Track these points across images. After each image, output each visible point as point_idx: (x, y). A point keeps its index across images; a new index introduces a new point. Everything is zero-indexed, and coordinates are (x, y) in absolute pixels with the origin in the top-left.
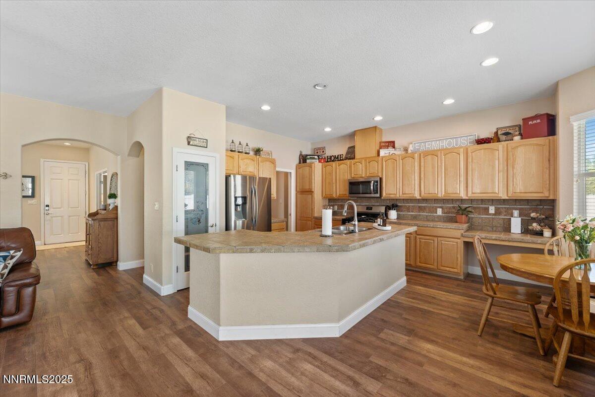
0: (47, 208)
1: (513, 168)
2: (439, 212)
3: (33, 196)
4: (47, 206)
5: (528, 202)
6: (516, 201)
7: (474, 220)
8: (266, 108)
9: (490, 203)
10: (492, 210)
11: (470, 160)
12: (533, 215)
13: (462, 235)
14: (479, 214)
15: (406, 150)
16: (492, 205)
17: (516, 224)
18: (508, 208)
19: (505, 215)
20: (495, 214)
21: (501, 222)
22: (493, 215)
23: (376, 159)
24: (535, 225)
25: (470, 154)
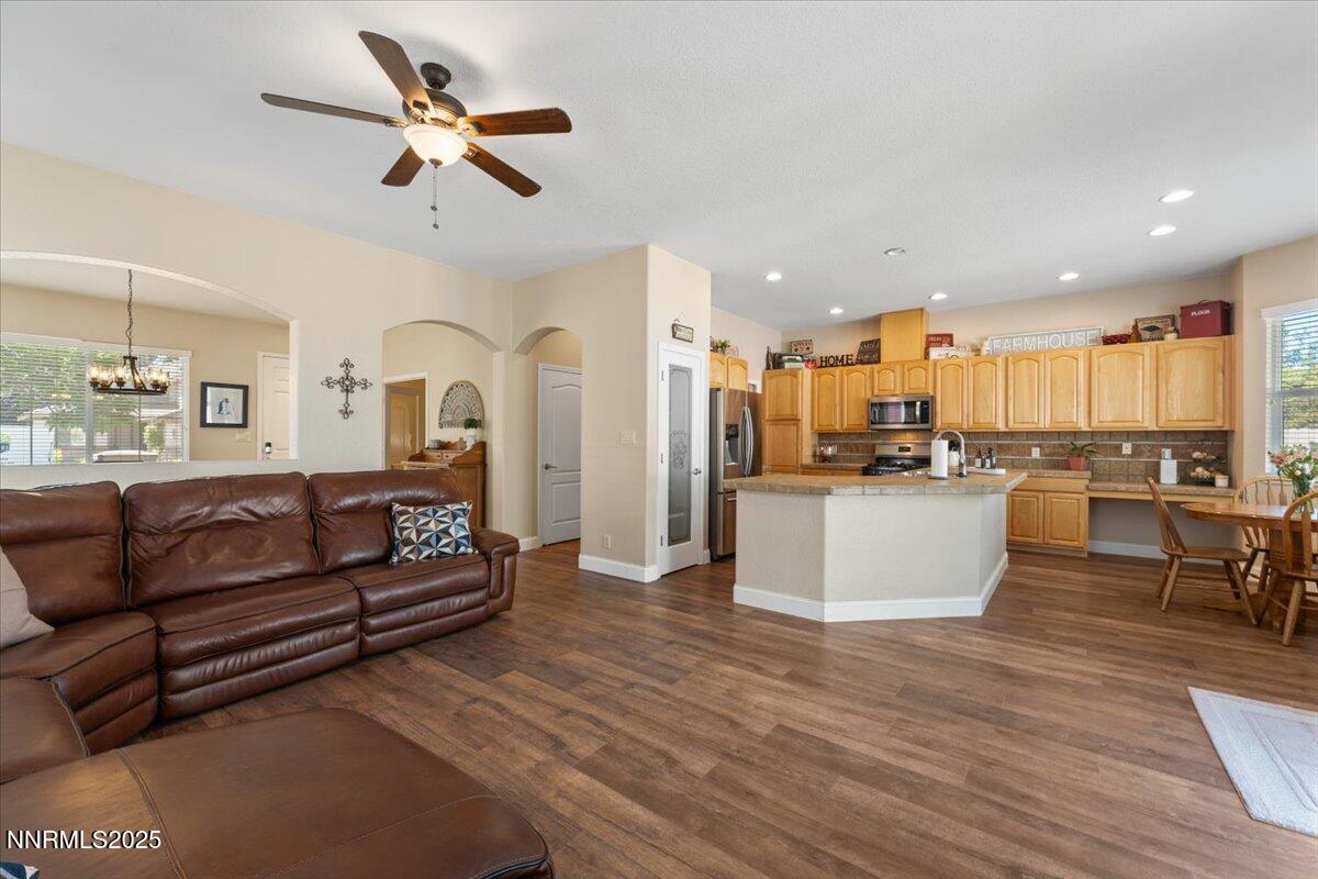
0: (268, 449)
1: (1167, 383)
2: (1036, 453)
3: (244, 425)
4: (269, 445)
5: (1186, 437)
6: (1167, 435)
7: (1096, 465)
8: (774, 277)
9: (1124, 438)
10: (1127, 448)
11: (1095, 369)
12: (1196, 455)
13: (1087, 488)
14: (1106, 456)
15: (977, 351)
16: (1127, 441)
17: (1169, 471)
18: (1153, 446)
19: (1149, 457)
20: (1132, 456)
21: (1142, 467)
22: (1129, 456)
23: (924, 363)
24: (1199, 470)
25: (1095, 359)
